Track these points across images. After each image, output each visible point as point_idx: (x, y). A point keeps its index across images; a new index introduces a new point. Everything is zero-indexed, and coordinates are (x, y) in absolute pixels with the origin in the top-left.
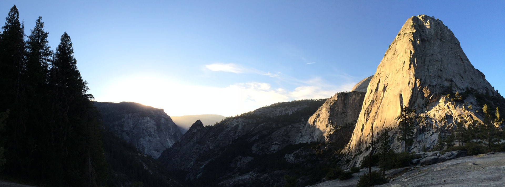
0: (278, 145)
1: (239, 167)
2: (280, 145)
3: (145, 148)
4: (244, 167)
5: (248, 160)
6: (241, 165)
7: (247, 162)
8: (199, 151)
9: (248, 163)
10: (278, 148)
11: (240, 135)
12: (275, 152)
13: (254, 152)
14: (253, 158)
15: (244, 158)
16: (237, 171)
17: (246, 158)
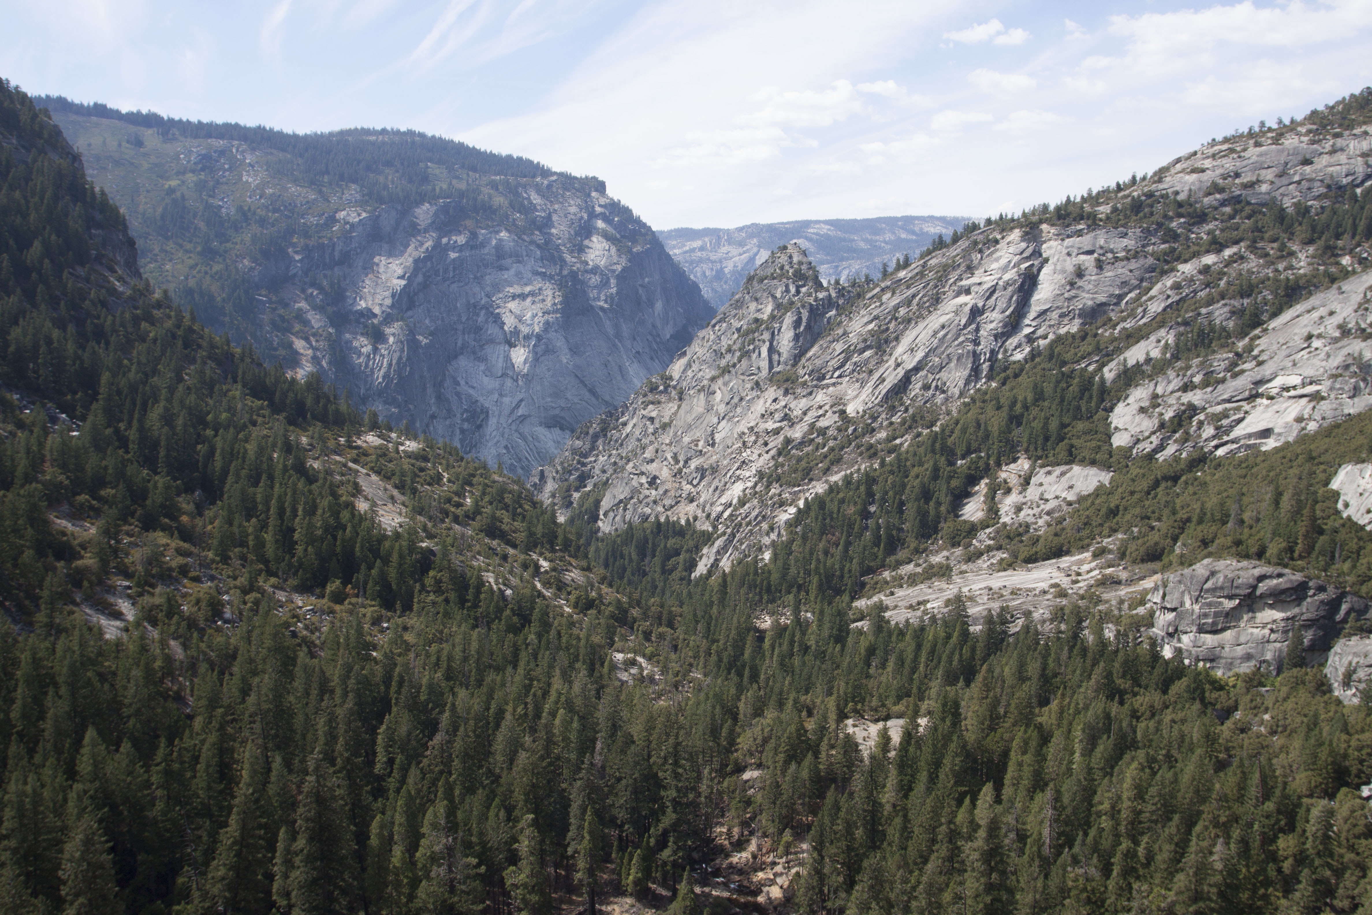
0: (1305, 400)
1: (1005, 525)
2: (1316, 397)
3: (486, 412)
4: (1041, 522)
5: (1071, 487)
6: (1022, 514)
7: (1063, 495)
8: (778, 425)
9: (1070, 504)
10: (1299, 420)
11: (1040, 332)
12: (1270, 444)
13: (1119, 440)
14: (1105, 477)
15: (1049, 473)
16: (992, 542)
17: (1063, 474)
